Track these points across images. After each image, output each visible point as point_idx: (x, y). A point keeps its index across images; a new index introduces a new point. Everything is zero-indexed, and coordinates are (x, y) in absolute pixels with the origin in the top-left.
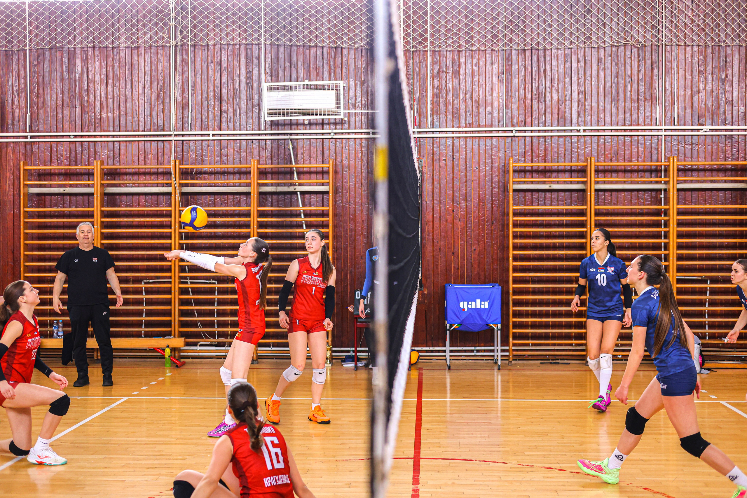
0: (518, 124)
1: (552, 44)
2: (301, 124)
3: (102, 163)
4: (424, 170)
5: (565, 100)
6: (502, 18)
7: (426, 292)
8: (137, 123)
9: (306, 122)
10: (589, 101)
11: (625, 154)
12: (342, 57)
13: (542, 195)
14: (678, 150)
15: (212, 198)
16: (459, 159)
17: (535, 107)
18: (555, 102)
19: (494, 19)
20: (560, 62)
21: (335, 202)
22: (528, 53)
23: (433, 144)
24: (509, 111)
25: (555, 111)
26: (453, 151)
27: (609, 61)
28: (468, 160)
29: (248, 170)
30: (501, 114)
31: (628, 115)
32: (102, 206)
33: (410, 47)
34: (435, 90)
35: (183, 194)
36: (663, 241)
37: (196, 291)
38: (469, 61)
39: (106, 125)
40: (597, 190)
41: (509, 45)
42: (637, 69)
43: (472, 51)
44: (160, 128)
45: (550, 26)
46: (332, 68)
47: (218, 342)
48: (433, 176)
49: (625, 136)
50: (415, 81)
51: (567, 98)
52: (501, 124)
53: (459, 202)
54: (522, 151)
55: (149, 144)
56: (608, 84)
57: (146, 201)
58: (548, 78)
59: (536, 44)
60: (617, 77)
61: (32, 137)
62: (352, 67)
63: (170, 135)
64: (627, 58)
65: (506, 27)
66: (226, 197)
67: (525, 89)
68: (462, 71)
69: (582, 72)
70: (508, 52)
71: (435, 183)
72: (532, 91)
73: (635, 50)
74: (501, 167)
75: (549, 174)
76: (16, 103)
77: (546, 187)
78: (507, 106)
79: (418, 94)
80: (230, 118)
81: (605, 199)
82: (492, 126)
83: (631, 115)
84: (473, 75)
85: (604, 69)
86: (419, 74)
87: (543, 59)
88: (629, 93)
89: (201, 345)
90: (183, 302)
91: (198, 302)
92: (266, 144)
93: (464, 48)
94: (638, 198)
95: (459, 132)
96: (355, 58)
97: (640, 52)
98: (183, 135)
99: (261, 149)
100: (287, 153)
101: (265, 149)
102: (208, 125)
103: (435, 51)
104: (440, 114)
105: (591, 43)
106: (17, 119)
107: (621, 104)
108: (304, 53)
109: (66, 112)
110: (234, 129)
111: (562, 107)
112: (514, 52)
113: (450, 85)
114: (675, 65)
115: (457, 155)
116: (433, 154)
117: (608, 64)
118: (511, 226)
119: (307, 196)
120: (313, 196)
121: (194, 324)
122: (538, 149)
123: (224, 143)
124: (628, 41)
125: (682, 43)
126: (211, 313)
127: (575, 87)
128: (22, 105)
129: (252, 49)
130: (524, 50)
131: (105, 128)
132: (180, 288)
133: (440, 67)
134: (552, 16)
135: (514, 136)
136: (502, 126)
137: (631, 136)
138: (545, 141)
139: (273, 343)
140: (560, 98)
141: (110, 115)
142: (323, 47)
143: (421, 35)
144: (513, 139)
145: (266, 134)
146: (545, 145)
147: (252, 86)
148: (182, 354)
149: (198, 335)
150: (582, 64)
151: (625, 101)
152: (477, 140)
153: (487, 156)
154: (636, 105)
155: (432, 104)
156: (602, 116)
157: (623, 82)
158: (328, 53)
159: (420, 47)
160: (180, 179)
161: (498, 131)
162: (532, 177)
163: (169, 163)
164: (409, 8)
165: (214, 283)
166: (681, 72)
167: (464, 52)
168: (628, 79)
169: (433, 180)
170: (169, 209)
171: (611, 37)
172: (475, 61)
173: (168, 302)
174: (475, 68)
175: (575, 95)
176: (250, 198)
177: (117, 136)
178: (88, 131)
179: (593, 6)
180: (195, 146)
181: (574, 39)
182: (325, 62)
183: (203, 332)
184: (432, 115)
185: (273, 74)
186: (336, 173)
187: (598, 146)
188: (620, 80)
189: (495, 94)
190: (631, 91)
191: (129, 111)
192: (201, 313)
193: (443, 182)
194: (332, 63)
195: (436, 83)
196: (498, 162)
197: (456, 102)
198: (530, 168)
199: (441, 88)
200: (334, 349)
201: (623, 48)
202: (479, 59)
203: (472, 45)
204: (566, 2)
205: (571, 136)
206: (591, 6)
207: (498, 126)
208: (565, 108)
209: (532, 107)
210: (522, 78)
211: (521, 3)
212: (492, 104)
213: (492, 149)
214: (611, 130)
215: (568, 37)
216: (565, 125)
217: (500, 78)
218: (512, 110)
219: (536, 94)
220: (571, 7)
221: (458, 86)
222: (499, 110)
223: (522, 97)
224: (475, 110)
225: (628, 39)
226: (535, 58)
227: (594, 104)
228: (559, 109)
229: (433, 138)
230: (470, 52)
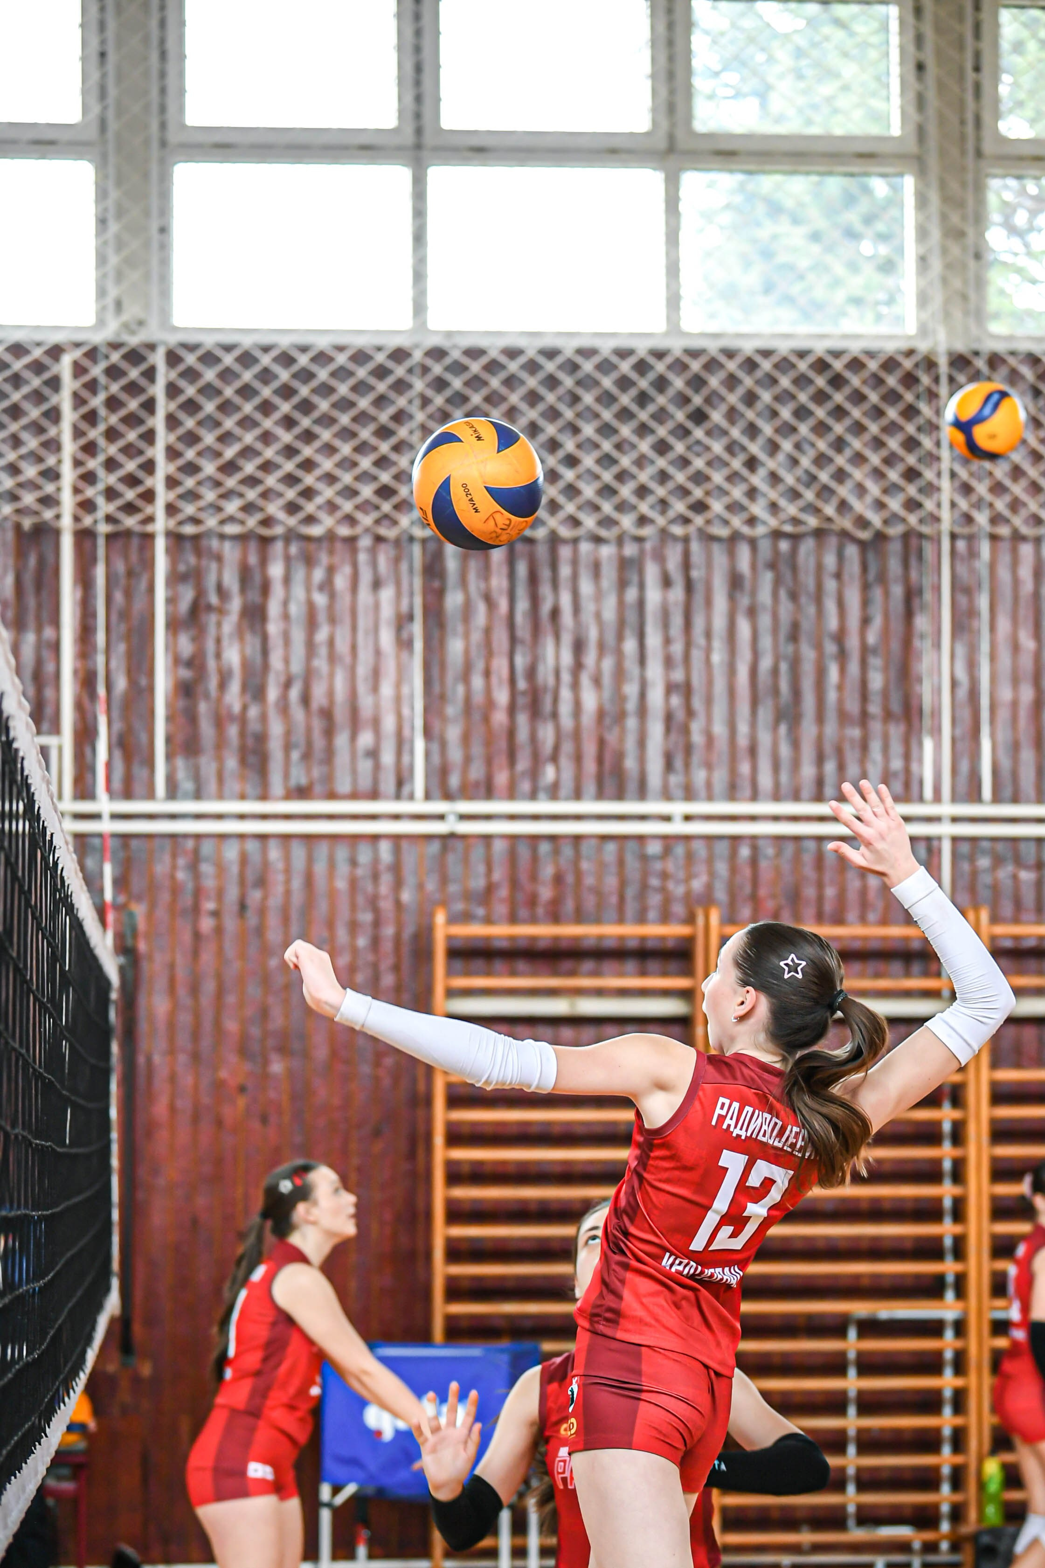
0: (467, 792)
1: (575, 522)
4: (142, 946)
5: (624, 714)
7: (146, 1370)
10: (702, 717)
11: (821, 895)
14: (995, 888)
16: (262, 911)
17: (523, 735)
18: (588, 722)
19: (383, 432)
20: (604, 584)
22: (498, 553)
23: (174, 856)
24: (435, 747)
25: (590, 749)
26: (242, 884)
27: (769, 586)
30: (406, 759)
31: (830, 767)
33: (95, 522)
34: (183, 673)
36: (947, 1191)
38: (299, 574)
42: (858, 614)
43: (308, 539)
45: (572, 461)
50: (114, 636)
51: (631, 705)
52: (406, 790)
53: (264, 1055)
54: (478, 883)
56: (766, 663)
58: (566, 638)
60: (795, 638)
64: (826, 577)
67: (487, 674)
68: (274, 608)
69: (678, 622)
70: (432, 546)
71: (181, 991)
72: (512, 681)
73: (852, 551)
74: (405, 937)
75: (567, 965)
77: (560, 1007)
78: (428, 733)
79: (121, 684)
82: (374, 795)
84: (312, 624)
85: (752, 612)
86: (125, 615)
87: (548, 573)
88: (833, 694)
93: (280, 530)
95: (264, 817)
97: (871, 557)
103: (179, 536)
104: (197, 754)
105: (708, 521)
107: (808, 729)
111: (612, 738)
113: (233, 656)
114: (983, 602)
115: (257, 894)
116: (174, 892)
117: (765, 596)
118: (439, 1140)
122: (534, 877)
124: (829, 520)
125: (1004, 531)
127: (655, 671)
133: (200, 593)
134: (575, 430)
135: (452, 836)
136: (411, 797)
138: (556, 852)
140: (606, 705)
143: (132, 481)
144: (449, 843)
146: (556, 864)
150: (677, 594)
151: (821, 721)
152: (324, 848)
153: (360, 900)
154: (857, 734)
155: (169, 719)
156: (745, 768)
157: (812, 655)
159: (130, 522)
161: (397, 817)
162: (513, 974)
164: (92, 386)
166: (1004, 625)
167: (281, 543)
168: (831, 648)
169: (173, 980)
171: (774, 504)
172: (318, 575)
174: (320, 600)
175: (656, 697)
179: (715, 400)
181: (652, 507)
184: (169, 757)
187: (734, 869)
188: (804, 648)
189: (387, 690)
190: (840, 687)
193: (209, 987)
195: (185, 645)
196: (399, 923)
197: (253, 712)
198: (504, 944)
199: (203, 666)
201: (810, 541)
202: (331, 571)
203: (310, 520)
204: (624, 383)
205: (641, 839)
206: (708, 400)
207: (398, 797)
208: (621, 740)
209: (511, 733)
210: (476, 637)
211: (475, 382)
212: (376, 723)
213: (376, 877)
214: (776, 818)
215: (633, 500)
216: (620, 796)
217: (405, 635)
218: (443, 745)
219: (524, 693)
220: (643, 399)
221: (258, 660)
222: (402, 744)
223: (478, 698)
224: (319, 742)
225: (829, 510)
226: (522, 569)
227: (719, 729)
228: (602, 743)
229: (173, 836)
230: (303, 544)
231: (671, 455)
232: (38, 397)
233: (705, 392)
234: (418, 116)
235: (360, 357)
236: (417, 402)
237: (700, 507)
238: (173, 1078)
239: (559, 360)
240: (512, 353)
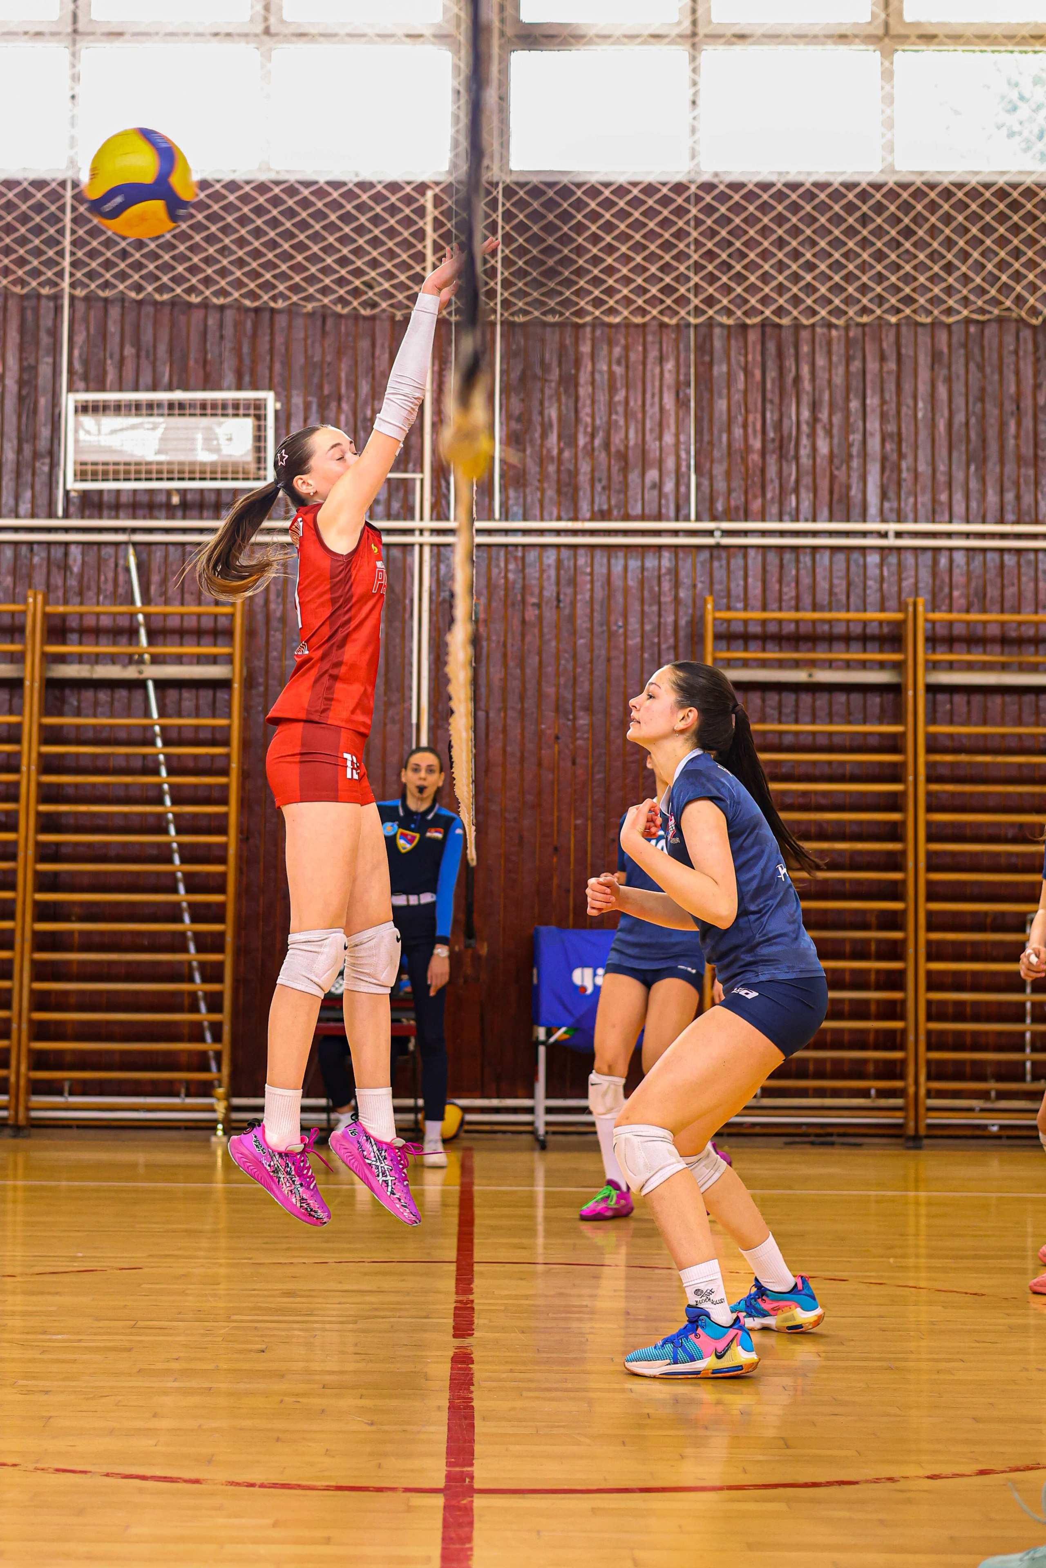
0: (729, 515)
1: (814, 313)
2: (160, 506)
5: (850, 456)
6: (688, 246)
7: (484, 950)
9: (175, 500)
10: (910, 458)
11: (1002, 596)
12: (272, 334)
13: (789, 698)
16: (573, 603)
17: (772, 472)
18: (822, 462)
19: (667, 246)
20: (835, 359)
21: (246, 708)
22: (753, 336)
23: (507, 563)
24: (706, 482)
25: (824, 485)
26: (558, 583)
27: (962, 360)
28: (597, 607)
29: (17, 622)
30: (683, 489)
31: (1010, 496)
33: (450, 313)
34: (514, 425)
38: (603, 352)
40: (932, 689)
41: (704, 312)
42: (1031, 381)
43: (610, 325)
45: (810, 267)
46: (247, 361)
48: (505, 645)
49: (1002, 551)
51: (856, 450)
52: (683, 512)
53: (574, 712)
54: (737, 584)
56: (960, 418)
58: (805, 400)
59: (773, 313)
60: (982, 399)
62: (299, 360)
64: (1005, 353)
65: (698, 267)
67: (745, 426)
68: (584, 377)
69: (891, 386)
70: (703, 330)
71: (511, 664)
72: (764, 432)
73: (1026, 334)
74: (683, 622)
75: (806, 643)
77: (800, 676)
78: (699, 469)
81: (951, 712)
82: (659, 518)
83: (1018, 497)
84: (612, 389)
85: (949, 380)
87: (792, 351)
88: (1012, 442)
92: (66, 554)
93: (588, 319)
94: (1037, 711)
95: (575, 532)
96: (305, 339)
97: (1041, 339)
99: (54, 570)
100: (121, 578)
101: (65, 567)
103: (513, 324)
104: (524, 486)
105: (914, 311)
107: (993, 467)
108: (173, 324)
111: (841, 474)
112: (717, 331)
113: (552, 412)
115: (569, 591)
116: (506, 589)
117: (959, 367)
119: (172, 694)
120: (186, 694)
122: (780, 579)
124: (1008, 309)
127: (874, 424)
129: (36, 310)
130: (744, 327)
133: (528, 367)
134: (813, 243)
135: (718, 546)
136: (687, 519)
137: (1019, 551)
139: (73, 1082)
140: (836, 450)
142: (222, 308)
144: (715, 552)
145: (67, 530)
146: (798, 570)
147: (36, 403)
150: (892, 365)
151: (1002, 462)
152: (621, 554)
153: (647, 595)
154: (1031, 472)
155: (503, 460)
156: (943, 497)
157: (996, 412)
158: (237, 324)
161: (675, 533)
162: (764, 651)
164: (448, 213)
167: (588, 329)
168: (1009, 406)
169: (505, 655)
171: (965, 298)
172: (617, 351)
174: (619, 370)
175: (874, 444)
176: (22, 697)
179: (920, 220)
181: (871, 301)
182: (228, 344)
184: (504, 488)
185: (93, 373)
186: (250, 633)
187: (934, 574)
188: (989, 407)
189: (669, 438)
190: (1017, 437)
193: (532, 661)
194: (246, 349)
195: (516, 406)
196: (676, 613)
197: (567, 454)
198: (757, 627)
199: (530, 421)
200: (237, 1101)
201: (994, 326)
202: (627, 348)
203: (611, 311)
204: (850, 208)
205: (863, 549)
206: (914, 220)
207: (677, 519)
208: (849, 476)
209: (763, 471)
210: (737, 397)
211: (737, 208)
212: (661, 462)
213: (659, 578)
214: (968, 535)
215: (857, 295)
216: (848, 520)
217: (681, 395)
218: (711, 479)
219: (773, 440)
220: (864, 220)
221: (572, 414)
222: (680, 478)
223: (738, 444)
224: (617, 477)
225: (1008, 303)
226: (771, 347)
227: (923, 467)
228: (832, 478)
229: (506, 546)
230: (606, 330)
231: (886, 262)
232: (407, 222)
233: (912, 214)
234: (694, 11)
235: (650, 189)
236: (692, 223)
237: (908, 300)
238: (505, 731)
239: (801, 190)
240: (765, 186)
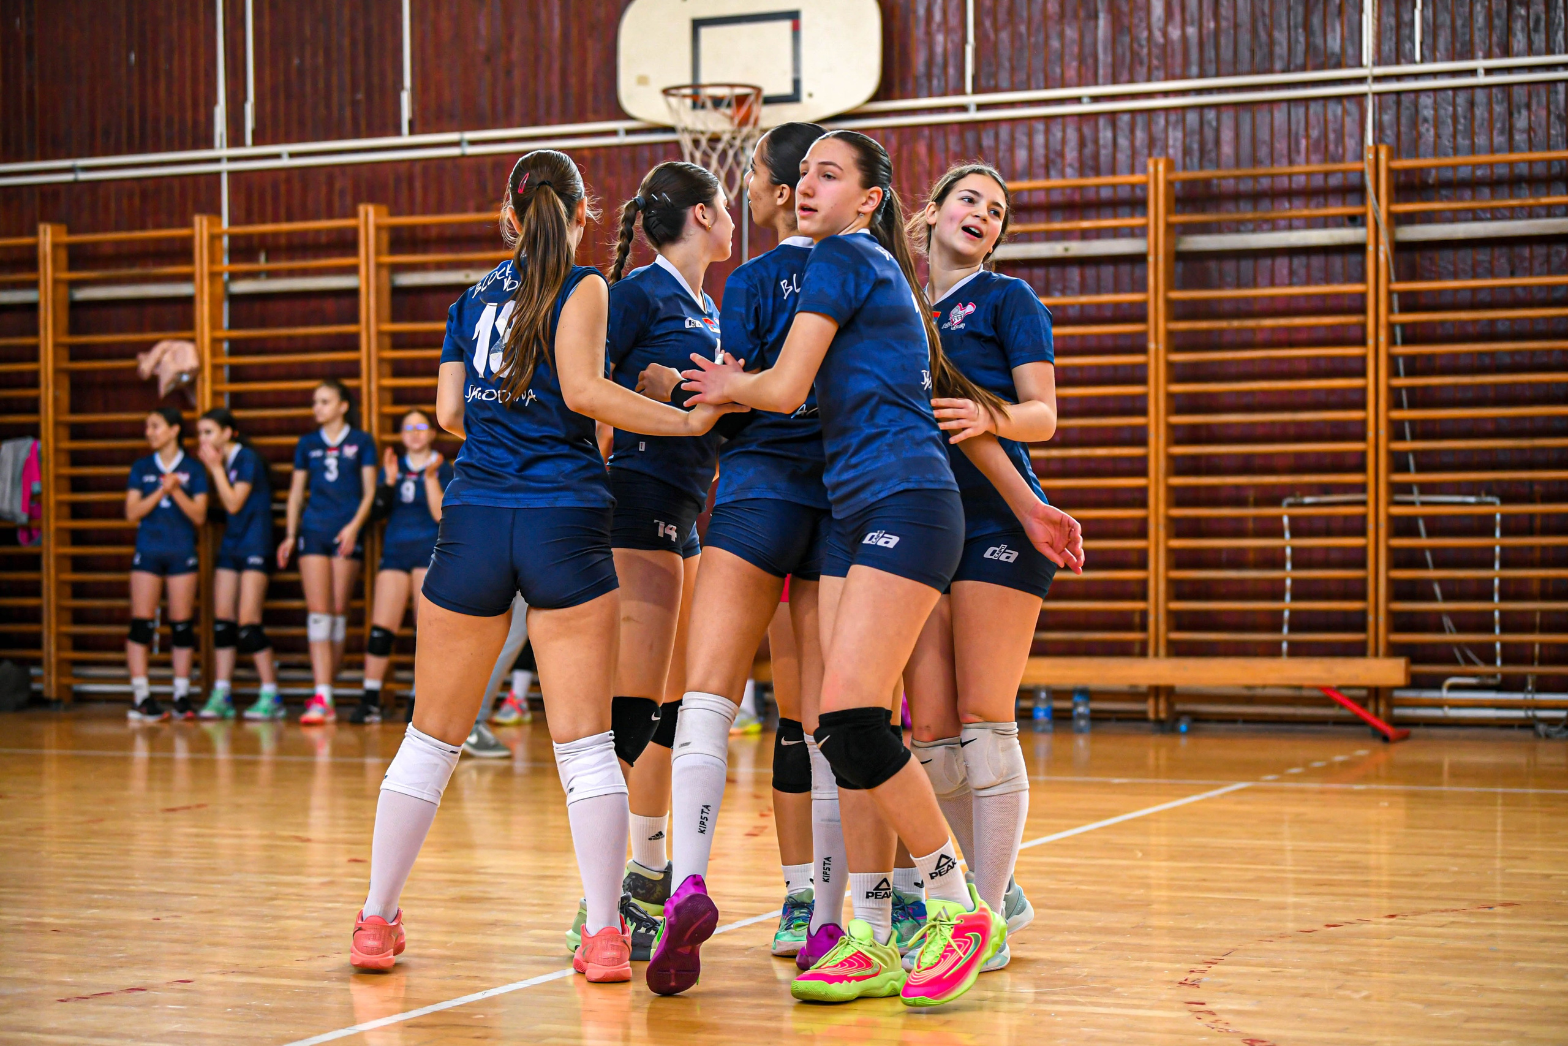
3: (1170, 166)
8: (1266, 50)
15: (1483, 255)
32: (1170, 286)
35: (1400, 248)
37: (1437, 527)
39: (1179, 59)
44: (1333, 61)
47: (1506, 677)
55: (1301, 111)
57: (1292, 273)
61: (981, 107)
63: (1361, 80)
66: (1526, 252)
76: (938, 16)
80: (1537, 21)
89: (1454, 688)
90: (1400, 559)
91: (1443, 559)
98: (1399, 77)
102: (1471, 42)
106: (939, 59)
109: (1071, 33)
110: (1550, 51)
121: (1433, 623)
123: (1520, 95)
126: (1483, 592)
128: (953, 21)
131: (1178, 71)
132: (1391, 518)
141: (1192, 31)
148: (1398, 712)
149: (1444, 655)
160: (1390, 202)
163: (1361, 157)
165: (1492, 504)
170: (1358, 288)
173: (1357, 559)
177: (1209, 91)
178: (1131, 81)
180: (1436, 107)
183: (1459, 645)
191: (1244, 17)
192: (1452, 592)
